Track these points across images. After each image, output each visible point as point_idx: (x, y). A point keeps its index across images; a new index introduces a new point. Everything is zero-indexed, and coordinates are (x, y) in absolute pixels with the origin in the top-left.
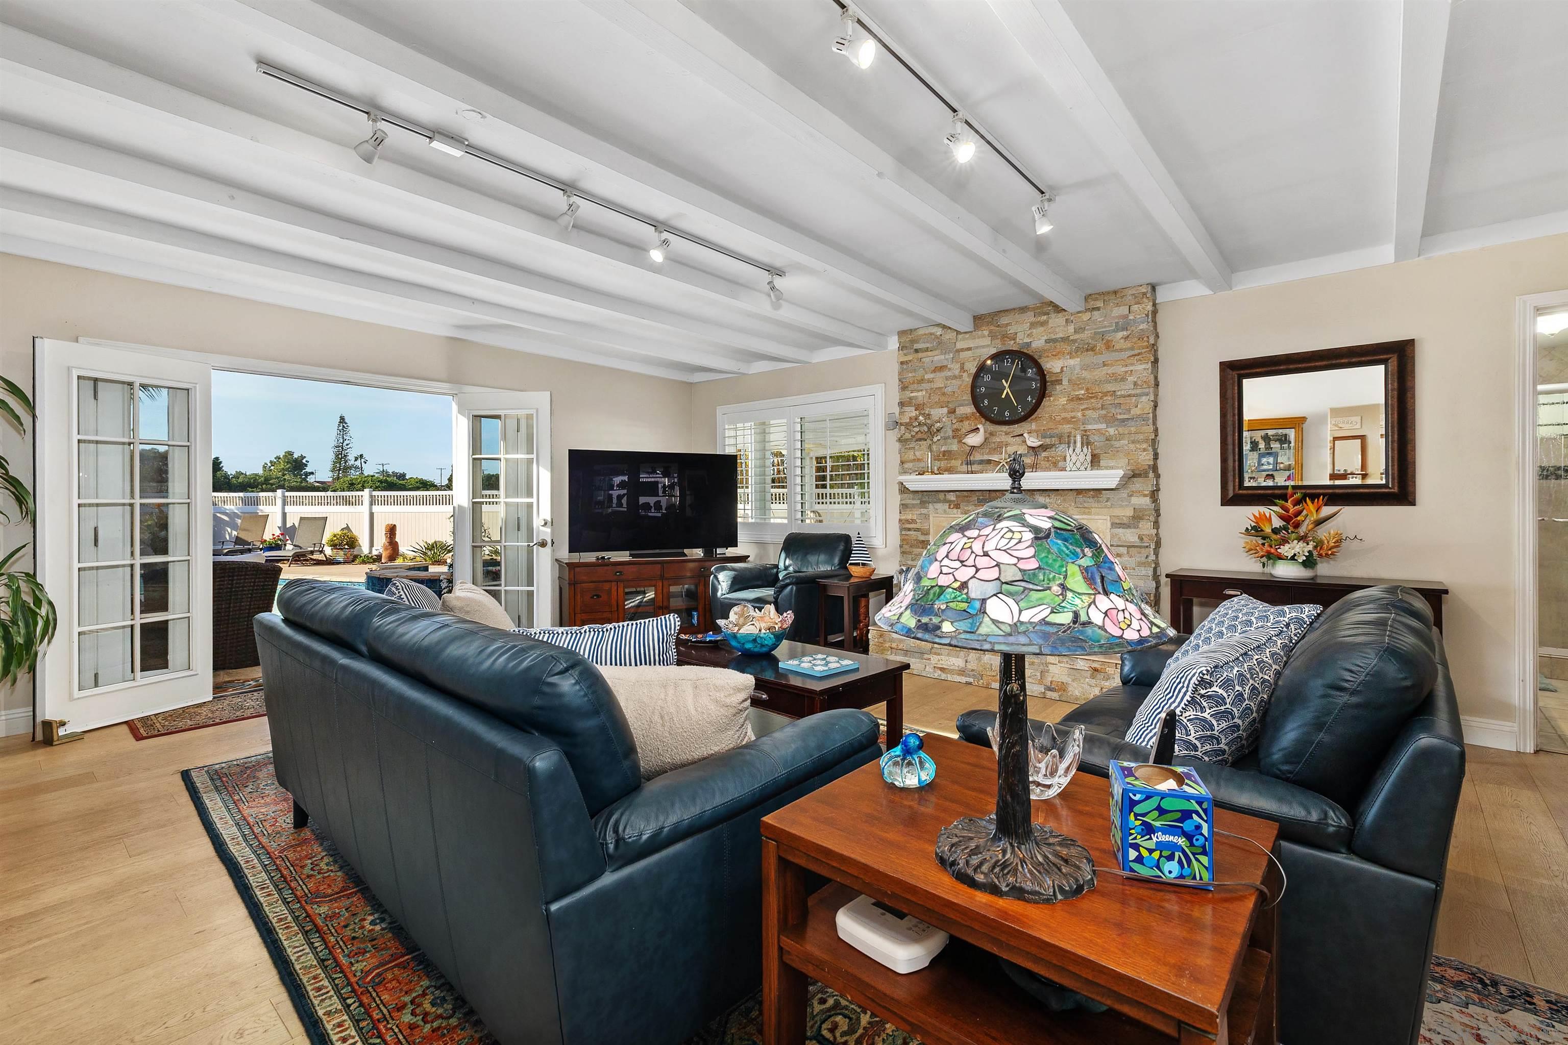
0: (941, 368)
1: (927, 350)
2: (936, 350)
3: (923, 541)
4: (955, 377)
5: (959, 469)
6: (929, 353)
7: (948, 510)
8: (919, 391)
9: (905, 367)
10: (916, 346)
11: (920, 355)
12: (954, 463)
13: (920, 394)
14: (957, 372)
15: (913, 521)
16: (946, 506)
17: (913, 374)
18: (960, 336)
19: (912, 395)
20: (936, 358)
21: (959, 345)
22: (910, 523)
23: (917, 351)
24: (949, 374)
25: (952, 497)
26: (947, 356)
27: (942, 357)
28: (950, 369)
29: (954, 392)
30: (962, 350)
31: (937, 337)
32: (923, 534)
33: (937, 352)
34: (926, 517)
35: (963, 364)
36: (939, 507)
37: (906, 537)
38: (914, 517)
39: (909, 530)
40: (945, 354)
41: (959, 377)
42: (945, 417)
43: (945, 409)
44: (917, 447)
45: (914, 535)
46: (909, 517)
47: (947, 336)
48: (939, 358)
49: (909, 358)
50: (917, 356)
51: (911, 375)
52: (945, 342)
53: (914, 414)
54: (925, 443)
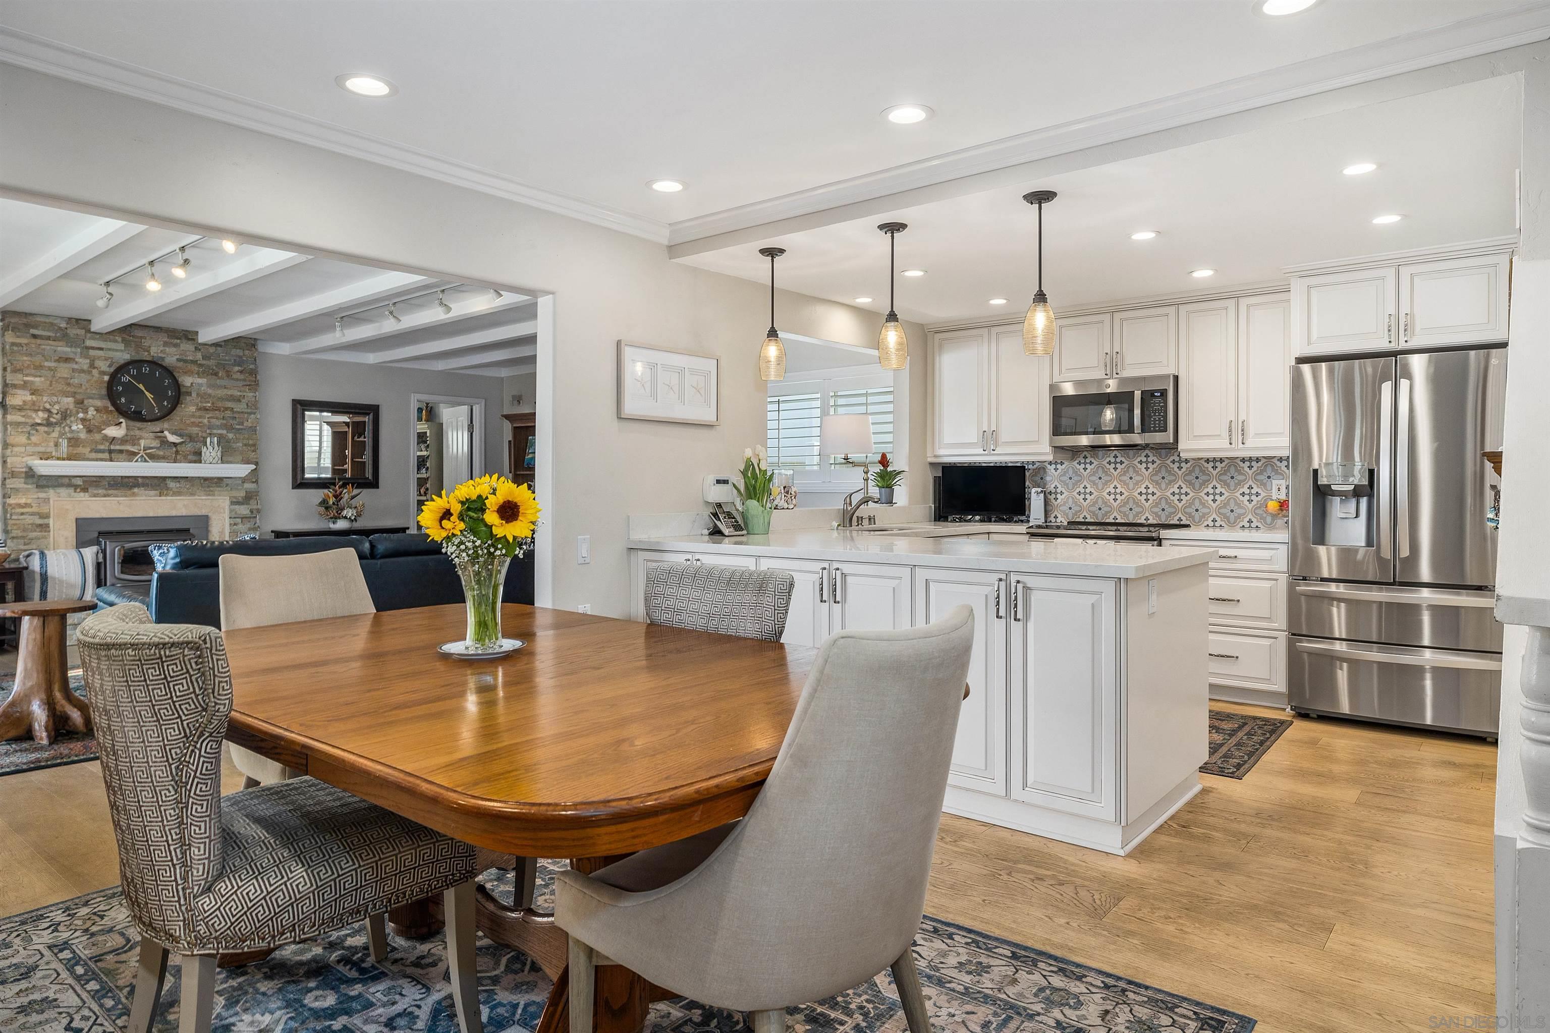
0: (67, 360)
1: (49, 338)
2: (59, 341)
3: (41, 525)
4: (82, 371)
5: (87, 456)
6: (51, 342)
7: (73, 494)
8: (36, 376)
9: (15, 348)
10: (33, 331)
11: (39, 341)
12: (81, 450)
13: (37, 379)
14: (85, 367)
15: (26, 505)
16: (71, 490)
17: (29, 358)
18: (89, 335)
19: (26, 378)
20: (59, 348)
21: (89, 343)
22: (23, 507)
23: (35, 336)
24: (76, 366)
25: (79, 482)
26: (73, 350)
27: (68, 349)
28: (76, 363)
29: (81, 385)
30: (93, 348)
31: (60, 328)
32: (41, 518)
33: (61, 343)
34: (47, 500)
35: (93, 361)
36: (63, 491)
37: (18, 522)
38: (29, 501)
39: (22, 514)
40: (71, 347)
41: (90, 372)
42: (72, 406)
43: (71, 400)
44: (34, 432)
45: (29, 519)
46: (23, 501)
47: (74, 331)
48: (64, 349)
49: (24, 341)
50: (33, 341)
51: (25, 358)
52: (72, 336)
53: (29, 398)
54: (46, 429)
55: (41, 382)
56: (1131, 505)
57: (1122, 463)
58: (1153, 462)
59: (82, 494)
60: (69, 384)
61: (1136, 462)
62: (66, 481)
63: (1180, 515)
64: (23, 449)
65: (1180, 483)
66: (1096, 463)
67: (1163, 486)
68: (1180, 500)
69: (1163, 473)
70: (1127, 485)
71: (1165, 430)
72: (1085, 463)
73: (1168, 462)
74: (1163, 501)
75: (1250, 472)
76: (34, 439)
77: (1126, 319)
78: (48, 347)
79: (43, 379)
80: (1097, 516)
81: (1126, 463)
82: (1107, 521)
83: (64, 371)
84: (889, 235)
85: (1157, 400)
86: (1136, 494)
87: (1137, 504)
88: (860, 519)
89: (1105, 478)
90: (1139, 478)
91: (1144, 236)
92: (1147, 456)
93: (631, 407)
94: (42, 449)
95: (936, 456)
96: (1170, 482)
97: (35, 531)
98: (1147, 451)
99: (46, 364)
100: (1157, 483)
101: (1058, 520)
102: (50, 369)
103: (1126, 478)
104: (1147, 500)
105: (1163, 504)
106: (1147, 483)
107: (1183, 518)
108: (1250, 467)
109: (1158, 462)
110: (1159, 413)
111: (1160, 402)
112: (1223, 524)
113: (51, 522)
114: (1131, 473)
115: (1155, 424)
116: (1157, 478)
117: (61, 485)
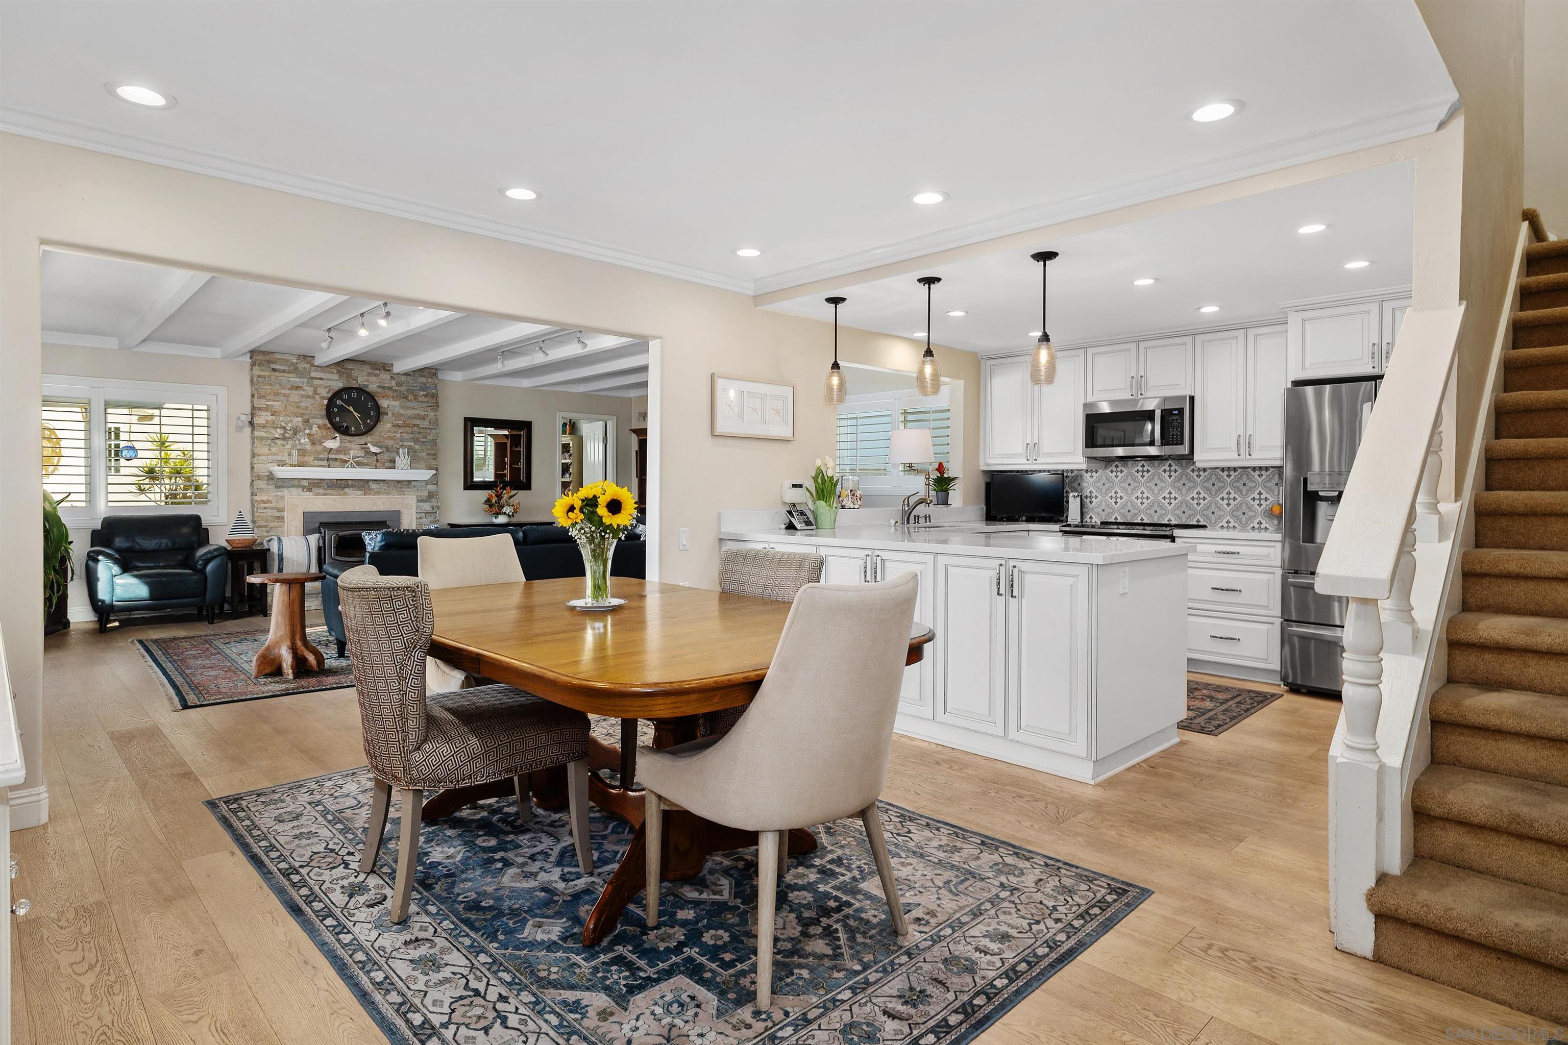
0: (297, 388)
1: (284, 371)
2: (292, 373)
3: (278, 517)
4: (308, 397)
6: (286, 375)
7: (301, 493)
8: (275, 401)
9: (260, 379)
10: (273, 366)
11: (277, 374)
12: (306, 458)
13: (276, 403)
14: (310, 393)
15: (268, 501)
16: (300, 490)
17: (270, 387)
18: (313, 368)
19: (268, 403)
20: (292, 379)
21: (313, 374)
22: (266, 503)
23: (274, 370)
24: (303, 393)
25: (305, 483)
26: (302, 380)
27: (298, 380)
28: (304, 390)
30: (316, 378)
31: (293, 363)
32: (278, 511)
33: (293, 375)
34: (282, 498)
35: (316, 388)
36: (293, 490)
37: (262, 514)
38: (270, 498)
39: (265, 508)
40: (300, 377)
41: (313, 397)
42: (300, 424)
43: (300, 419)
44: (273, 444)
45: (270, 512)
46: (265, 498)
47: (302, 366)
48: (295, 380)
49: (266, 374)
50: (274, 373)
51: (267, 387)
52: (301, 369)
53: (270, 418)
54: (282, 442)
55: (279, 406)
56: (1156, 508)
57: (1148, 471)
58: (1176, 471)
59: (308, 493)
60: (298, 407)
61: (1161, 471)
62: (296, 482)
63: (1198, 517)
64: (265, 458)
65: (1199, 489)
66: (1125, 471)
67: (1184, 492)
68: (1198, 504)
69: (1184, 480)
70: (1153, 490)
71: (1182, 443)
72: (1117, 471)
73: (1189, 471)
74: (1184, 505)
75: (1260, 480)
76: (273, 449)
77: (1150, 348)
78: (284, 378)
79: (280, 403)
80: (1126, 517)
81: (1152, 471)
82: (1135, 521)
83: (295, 396)
84: (927, 286)
85: (1175, 418)
86: (1160, 498)
87: (1161, 507)
88: (917, 518)
89: (1133, 484)
90: (1163, 485)
91: (1144, 282)
92: (1170, 466)
93: (720, 428)
94: (279, 458)
95: (986, 465)
96: (1190, 489)
97: (274, 521)
98: (1170, 462)
99: (283, 391)
100: (1179, 490)
101: (1093, 521)
102: (285, 395)
103: (1152, 485)
104: (1170, 504)
105: (1184, 508)
106: (1170, 489)
107: (1201, 520)
108: (1260, 476)
109: (1180, 471)
110: (1177, 429)
111: (1177, 420)
112: (1236, 525)
113: (285, 514)
114: (1156, 480)
115: (1173, 438)
116: (1179, 484)
117: (293, 486)
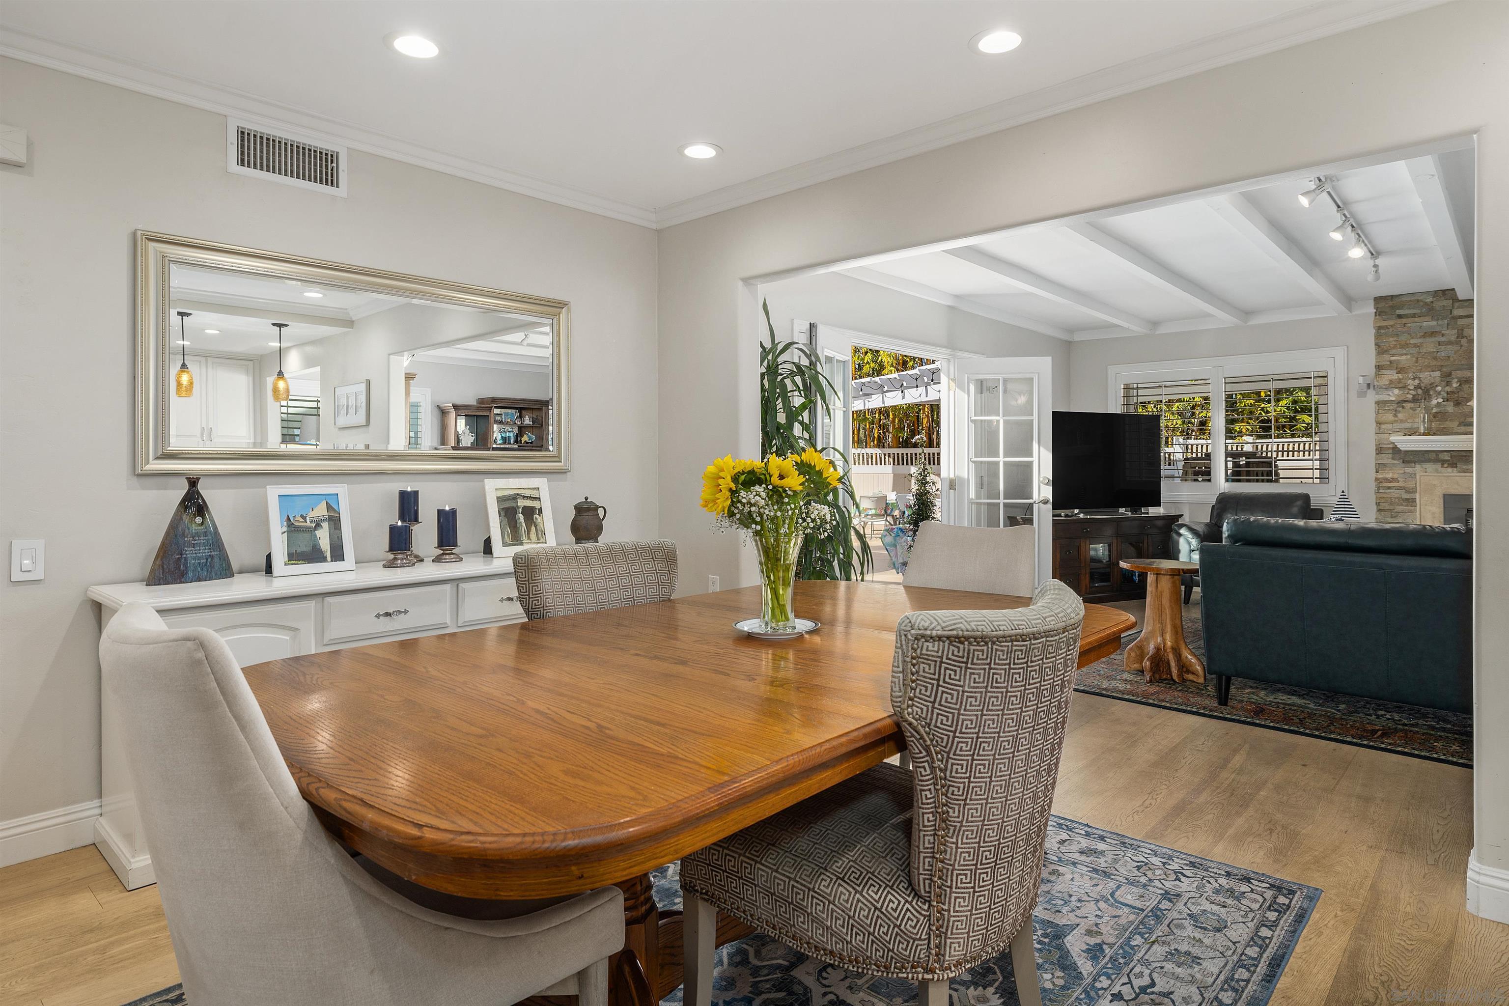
0: (1433, 334)
1: (1414, 316)
2: (1425, 316)
3: (1407, 499)
4: (1450, 343)
5: (1455, 430)
6: (1416, 319)
7: (1440, 469)
8: (1402, 355)
9: (1383, 331)
10: (1399, 312)
11: (1404, 321)
12: (1448, 424)
13: (1404, 357)
14: (1453, 338)
15: (1393, 480)
16: (1439, 466)
17: (1396, 339)
18: (1457, 304)
19: (1392, 358)
20: (1425, 324)
21: (1456, 312)
22: (1391, 482)
23: (1400, 316)
24: (1443, 339)
25: (1447, 457)
26: (1440, 322)
27: (1434, 323)
28: (1443, 335)
29: (1449, 357)
30: (1461, 317)
31: (1426, 304)
32: (1408, 492)
33: (1427, 318)
34: (1413, 476)
35: (1462, 330)
36: (1430, 467)
37: (1385, 495)
38: (1395, 476)
39: (1389, 488)
40: (1438, 320)
41: (1457, 343)
42: (1438, 380)
43: (1438, 374)
44: (1400, 409)
45: (1396, 494)
46: (1390, 476)
47: (1440, 304)
48: (1429, 324)
49: (1391, 323)
50: (1399, 321)
51: (1391, 339)
52: (1438, 308)
53: (1395, 376)
54: (1412, 405)
55: (1407, 360)
59: (1450, 470)
60: (1435, 358)
62: (1433, 456)
64: (1389, 426)
76: (1400, 416)
78: (1413, 324)
79: (1409, 357)
83: (1430, 345)
94: (1408, 425)
97: (1402, 505)
99: (1412, 341)
102: (1416, 346)
113: (1417, 496)
117: (1429, 461)
